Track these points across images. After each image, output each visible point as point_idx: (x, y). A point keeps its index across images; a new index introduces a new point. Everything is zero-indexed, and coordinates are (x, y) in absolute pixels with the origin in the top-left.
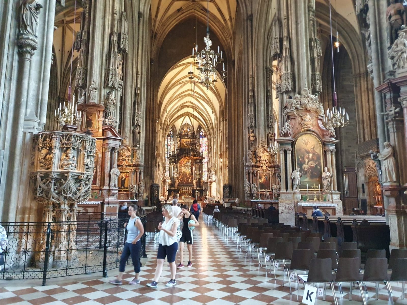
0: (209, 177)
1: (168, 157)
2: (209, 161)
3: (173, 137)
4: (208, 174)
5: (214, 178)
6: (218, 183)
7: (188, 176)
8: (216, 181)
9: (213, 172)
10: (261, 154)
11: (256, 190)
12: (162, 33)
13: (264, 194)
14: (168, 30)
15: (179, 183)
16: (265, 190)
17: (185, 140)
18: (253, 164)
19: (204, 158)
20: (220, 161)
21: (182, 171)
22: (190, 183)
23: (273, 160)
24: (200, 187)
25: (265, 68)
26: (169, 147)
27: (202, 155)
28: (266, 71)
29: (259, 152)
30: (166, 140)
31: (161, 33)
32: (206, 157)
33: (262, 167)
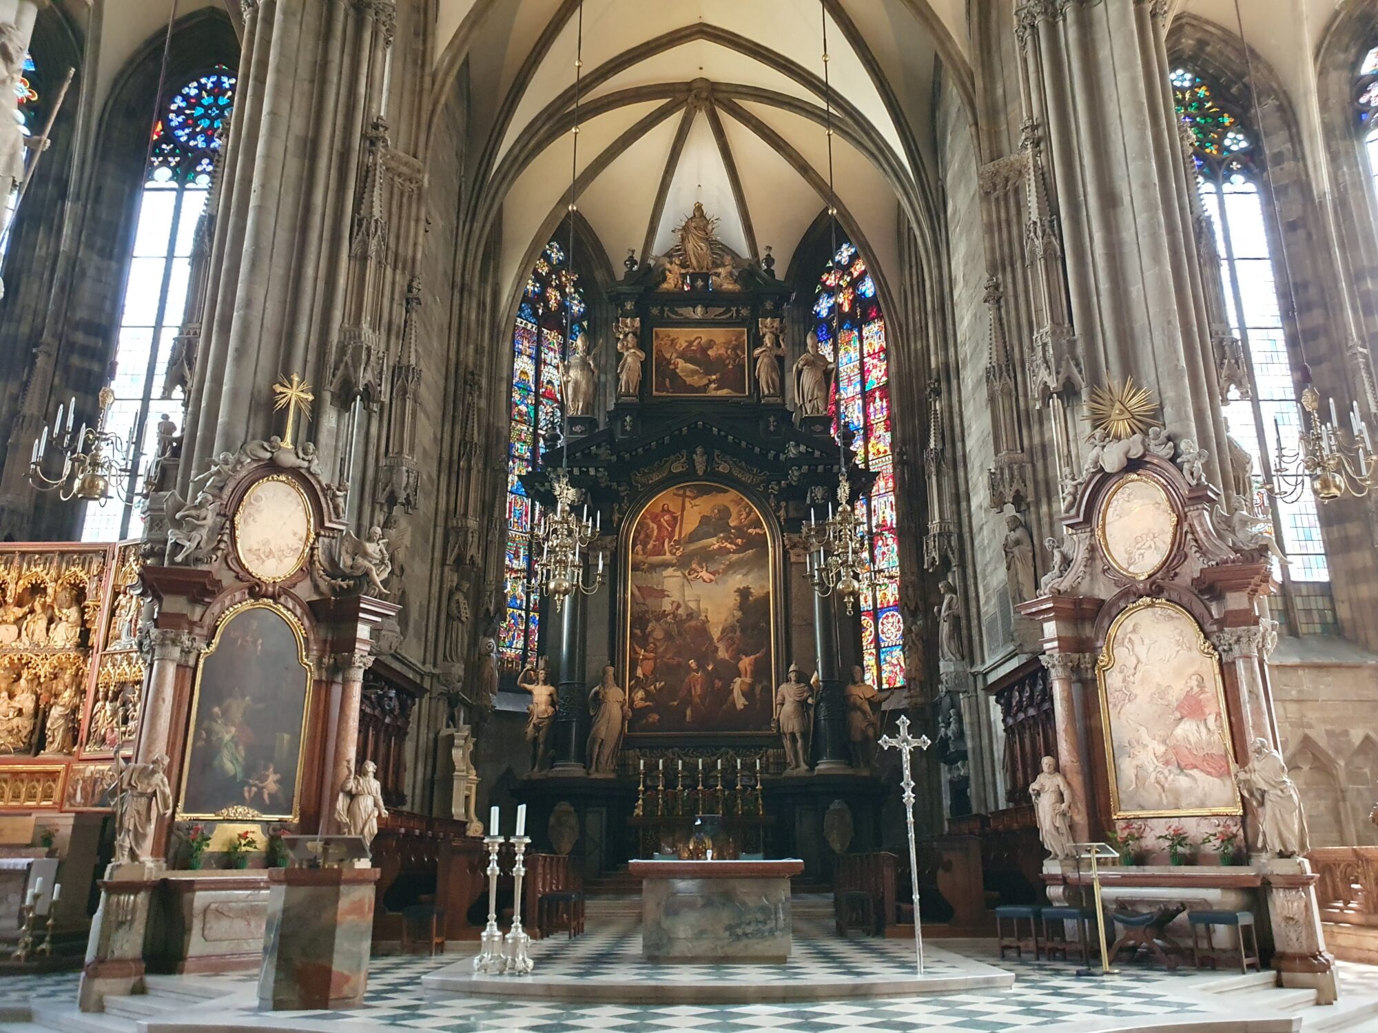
7: (722, 654)
15: (634, 717)
17: (684, 336)
21: (667, 606)
24: (845, 751)
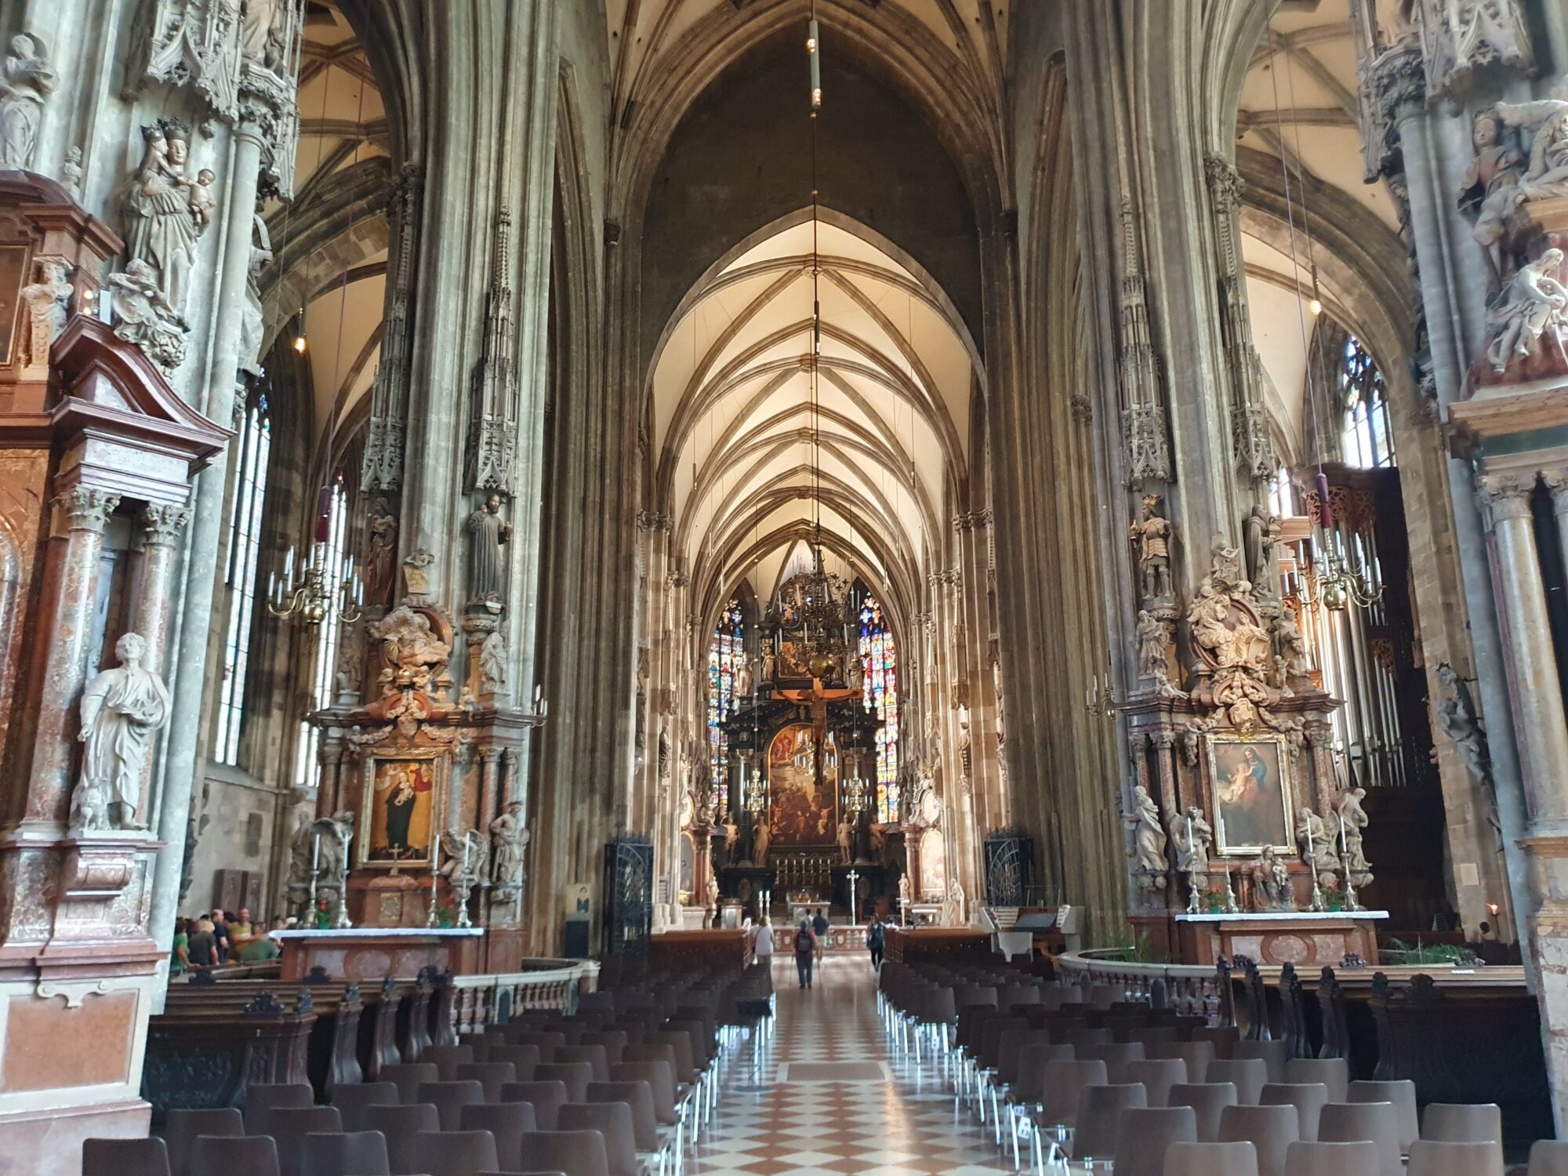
0: (906, 807)
1: (720, 725)
2: (903, 734)
3: (742, 634)
4: (900, 795)
5: (930, 807)
6: (954, 834)
8: (944, 823)
9: (925, 784)
10: (1219, 634)
11: (1202, 849)
12: (662, 106)
13: (1258, 874)
14: (692, 90)
15: (773, 839)
16: (1258, 850)
18: (1172, 690)
19: (883, 723)
20: (956, 717)
21: (787, 785)
22: (820, 839)
23: (1290, 666)
24: (869, 854)
25: (1200, 162)
26: (726, 680)
27: (873, 709)
28: (1210, 181)
29: (1208, 619)
30: (714, 647)
31: (658, 104)
32: (892, 720)
33: (1228, 706)
